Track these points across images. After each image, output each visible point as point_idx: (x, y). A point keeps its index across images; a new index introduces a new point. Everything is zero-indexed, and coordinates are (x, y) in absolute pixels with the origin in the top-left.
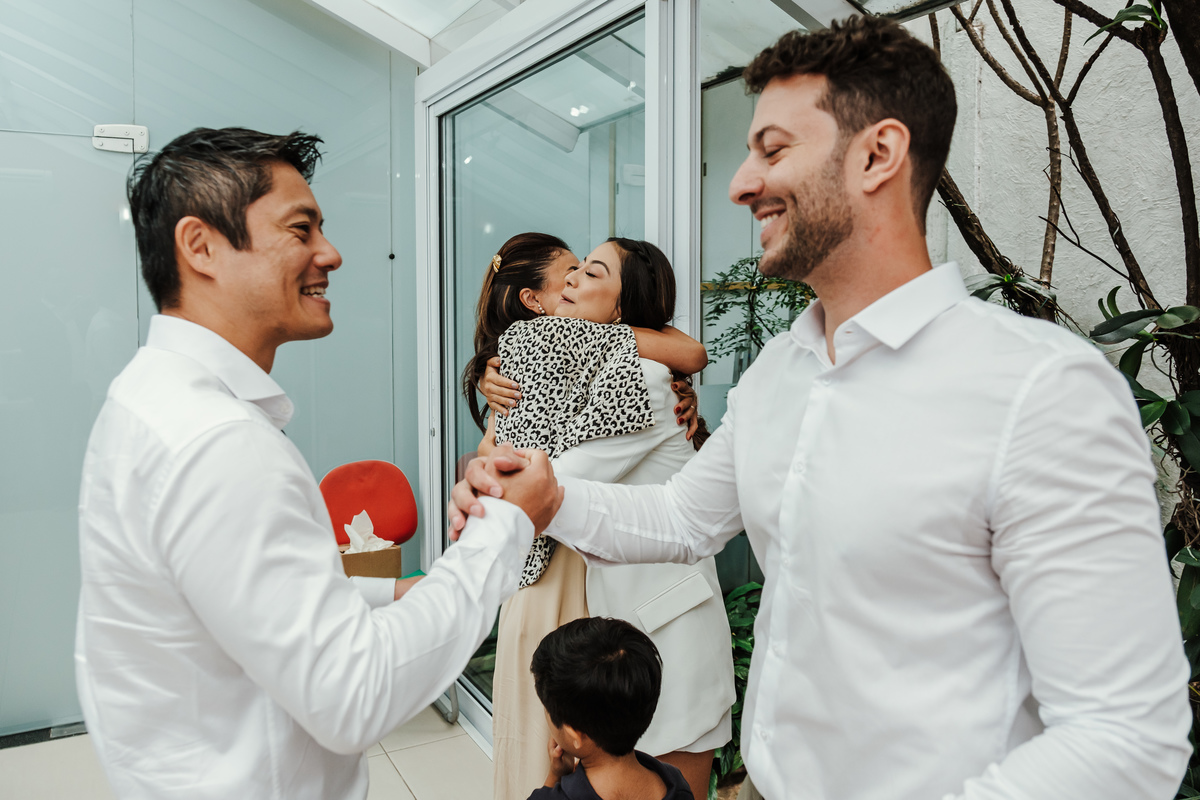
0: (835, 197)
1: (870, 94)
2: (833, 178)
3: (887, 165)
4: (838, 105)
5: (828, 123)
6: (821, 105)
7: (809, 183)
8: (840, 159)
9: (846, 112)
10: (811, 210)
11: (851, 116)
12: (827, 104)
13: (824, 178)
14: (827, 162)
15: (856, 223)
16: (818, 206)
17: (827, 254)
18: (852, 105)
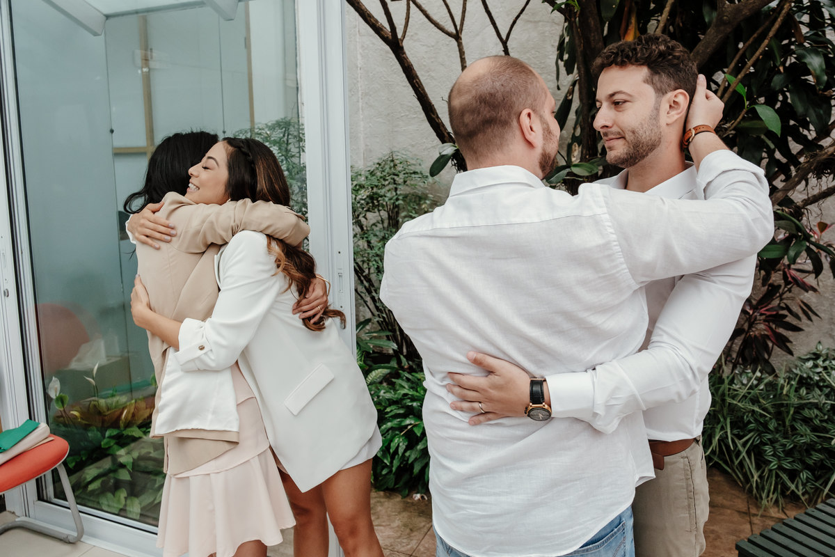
0: (655, 128)
1: (669, 75)
2: (655, 119)
3: (679, 111)
4: (654, 81)
5: (649, 90)
6: (646, 81)
7: (643, 122)
8: (657, 109)
9: (659, 86)
10: (644, 136)
11: (661, 86)
12: (649, 81)
13: (650, 119)
14: (652, 111)
15: (662, 140)
16: (647, 134)
17: (647, 155)
18: (661, 82)
